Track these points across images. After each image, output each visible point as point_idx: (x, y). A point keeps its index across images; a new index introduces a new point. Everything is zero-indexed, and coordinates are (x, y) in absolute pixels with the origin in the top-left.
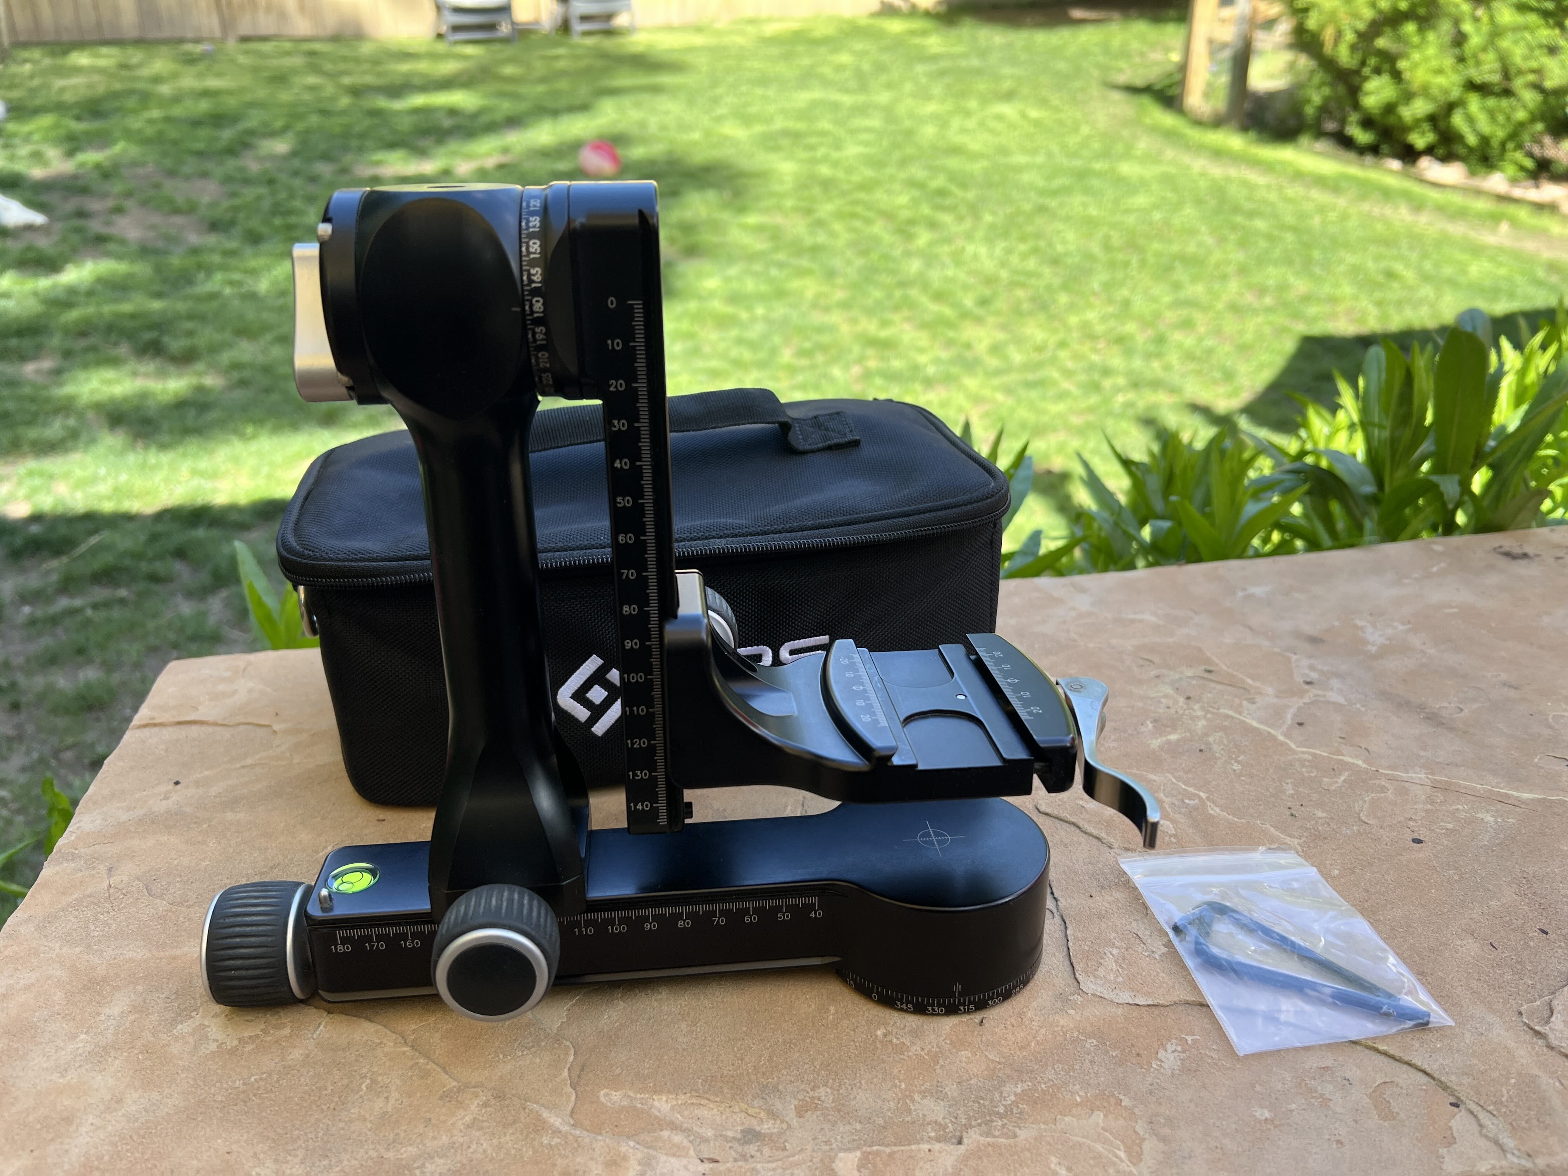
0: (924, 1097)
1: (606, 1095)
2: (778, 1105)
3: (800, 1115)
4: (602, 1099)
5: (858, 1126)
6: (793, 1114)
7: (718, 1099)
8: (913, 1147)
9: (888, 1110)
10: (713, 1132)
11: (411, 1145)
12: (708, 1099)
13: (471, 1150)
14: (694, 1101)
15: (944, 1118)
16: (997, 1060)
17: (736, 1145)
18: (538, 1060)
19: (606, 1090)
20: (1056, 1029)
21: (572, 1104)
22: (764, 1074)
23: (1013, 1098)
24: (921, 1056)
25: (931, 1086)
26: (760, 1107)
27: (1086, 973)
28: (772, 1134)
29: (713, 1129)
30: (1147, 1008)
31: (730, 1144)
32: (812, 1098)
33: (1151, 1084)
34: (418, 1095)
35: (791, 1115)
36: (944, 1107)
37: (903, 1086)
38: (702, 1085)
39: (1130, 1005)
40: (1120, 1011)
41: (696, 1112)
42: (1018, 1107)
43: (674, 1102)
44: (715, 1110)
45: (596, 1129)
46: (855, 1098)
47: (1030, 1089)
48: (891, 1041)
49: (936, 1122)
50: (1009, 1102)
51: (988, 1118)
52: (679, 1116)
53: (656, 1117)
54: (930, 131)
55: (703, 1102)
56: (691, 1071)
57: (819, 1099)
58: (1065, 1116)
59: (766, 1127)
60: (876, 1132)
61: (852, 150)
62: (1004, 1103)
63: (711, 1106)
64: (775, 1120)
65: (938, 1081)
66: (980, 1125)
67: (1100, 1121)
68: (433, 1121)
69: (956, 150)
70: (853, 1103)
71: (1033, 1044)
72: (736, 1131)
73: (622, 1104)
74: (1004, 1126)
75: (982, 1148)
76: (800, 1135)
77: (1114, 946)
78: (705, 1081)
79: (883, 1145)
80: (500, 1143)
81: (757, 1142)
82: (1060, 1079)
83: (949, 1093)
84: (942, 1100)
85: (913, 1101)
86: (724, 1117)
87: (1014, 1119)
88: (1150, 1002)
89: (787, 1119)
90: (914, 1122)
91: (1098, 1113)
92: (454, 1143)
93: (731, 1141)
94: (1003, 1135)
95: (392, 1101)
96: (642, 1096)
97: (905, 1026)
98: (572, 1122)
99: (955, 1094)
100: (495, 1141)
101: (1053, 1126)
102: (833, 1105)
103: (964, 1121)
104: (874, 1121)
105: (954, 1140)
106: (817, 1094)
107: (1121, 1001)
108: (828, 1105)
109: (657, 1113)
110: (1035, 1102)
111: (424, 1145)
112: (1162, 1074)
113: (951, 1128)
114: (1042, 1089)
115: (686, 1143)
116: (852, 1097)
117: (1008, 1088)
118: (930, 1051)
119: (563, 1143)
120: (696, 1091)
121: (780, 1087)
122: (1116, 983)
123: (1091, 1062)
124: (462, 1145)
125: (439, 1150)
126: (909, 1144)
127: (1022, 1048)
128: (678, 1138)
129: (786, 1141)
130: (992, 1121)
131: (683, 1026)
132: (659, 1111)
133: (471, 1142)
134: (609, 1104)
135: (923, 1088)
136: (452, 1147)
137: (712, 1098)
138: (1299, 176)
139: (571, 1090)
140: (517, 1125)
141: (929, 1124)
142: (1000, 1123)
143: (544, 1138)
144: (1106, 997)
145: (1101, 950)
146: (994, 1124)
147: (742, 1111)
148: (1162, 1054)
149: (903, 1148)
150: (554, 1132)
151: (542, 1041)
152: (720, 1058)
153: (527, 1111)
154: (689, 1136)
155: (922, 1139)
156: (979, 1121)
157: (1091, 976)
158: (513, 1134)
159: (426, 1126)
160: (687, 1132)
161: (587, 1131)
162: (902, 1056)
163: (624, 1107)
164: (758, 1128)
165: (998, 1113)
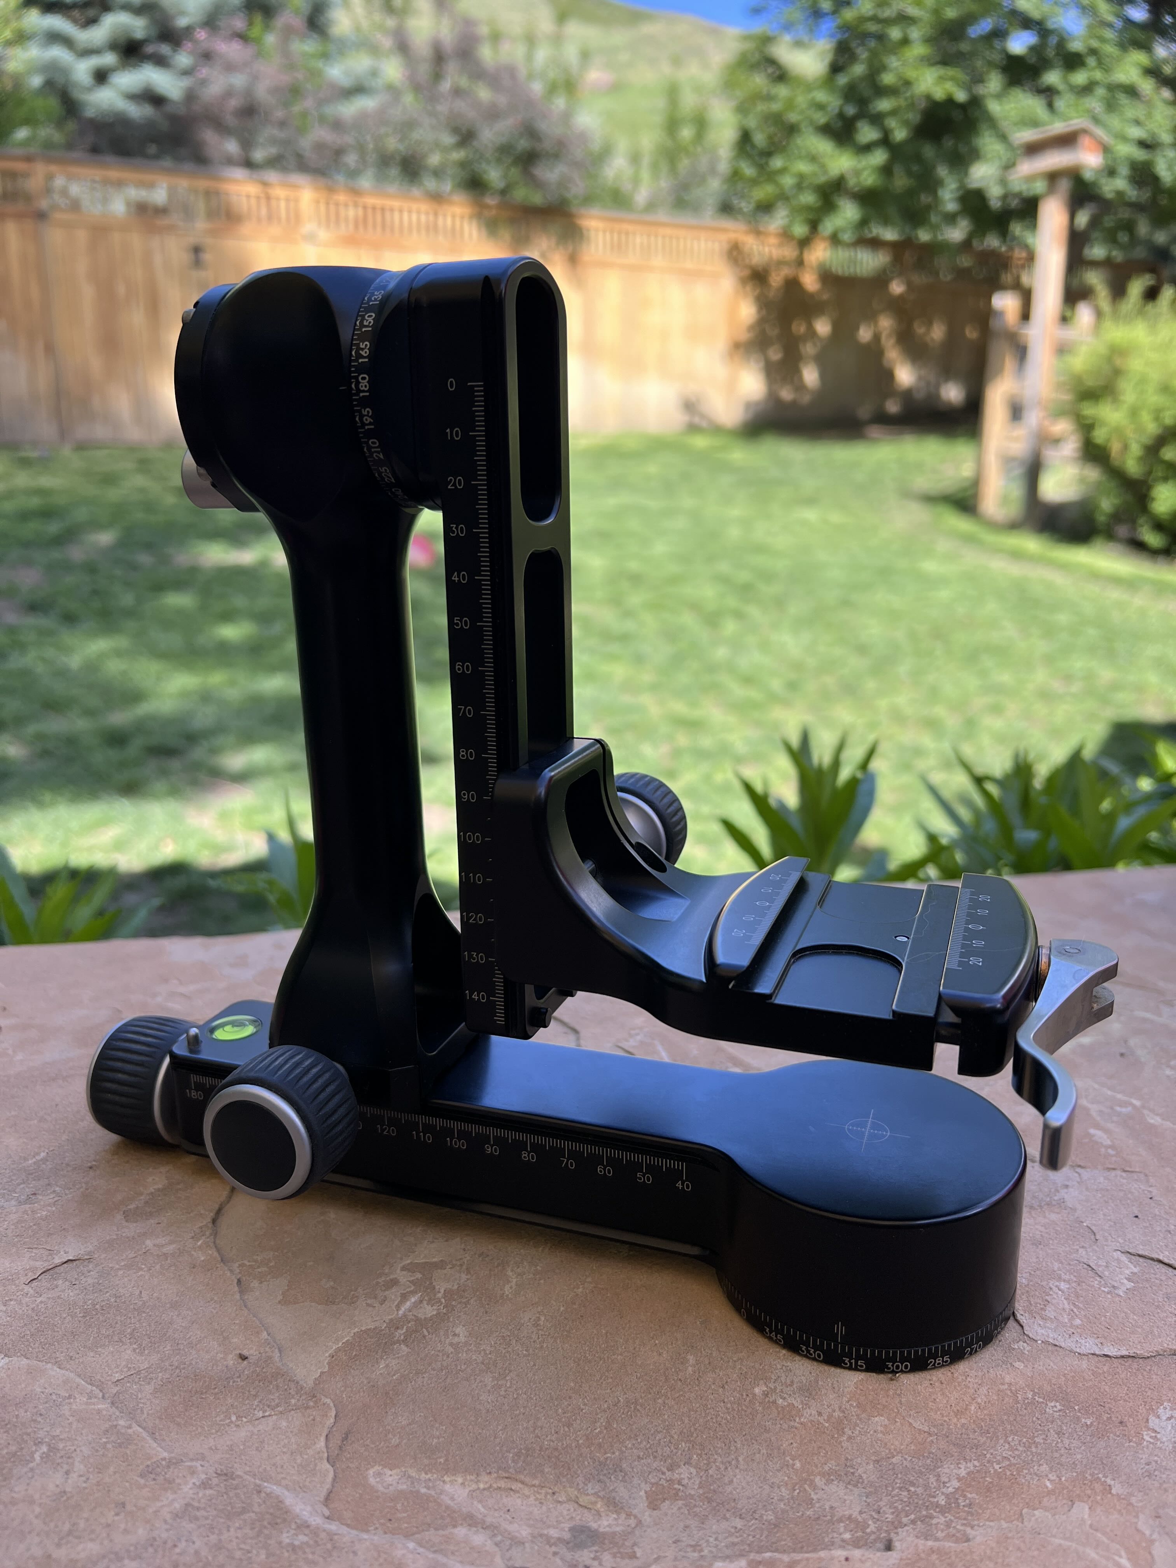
0: (829, 1482)
1: (379, 1474)
2: (622, 1492)
3: (653, 1505)
4: (372, 1481)
5: (739, 1523)
6: (643, 1504)
7: (536, 1482)
8: (822, 1554)
9: (781, 1500)
10: (529, 1530)
11: (92, 1540)
12: (522, 1483)
13: (177, 1550)
14: (502, 1484)
15: (861, 1513)
16: (926, 1429)
17: (563, 1550)
18: (284, 1424)
19: (377, 1468)
20: (1002, 1387)
21: (328, 1486)
22: (600, 1446)
23: (956, 1484)
24: (819, 1423)
25: (838, 1465)
26: (596, 1493)
27: (1030, 1312)
28: (614, 1533)
29: (530, 1526)
30: (1120, 1361)
31: (554, 1549)
32: (670, 1481)
33: (1148, 1464)
34: (112, 1469)
35: (640, 1505)
36: (859, 1495)
37: (798, 1465)
38: (513, 1461)
39: (1098, 1356)
40: (1084, 1364)
41: (505, 1500)
42: (965, 1496)
43: (474, 1486)
44: (532, 1498)
45: (361, 1524)
46: (731, 1482)
47: (978, 1471)
48: (774, 1402)
49: (850, 1518)
50: (951, 1490)
51: (924, 1513)
52: (480, 1506)
53: (448, 1507)
54: (734, 533)
55: (516, 1486)
56: (498, 1440)
57: (679, 1483)
58: (1034, 1509)
59: (606, 1523)
60: (766, 1533)
61: (660, 548)
62: (944, 1490)
63: (526, 1491)
64: (618, 1513)
65: (847, 1459)
66: (913, 1522)
67: (1086, 1517)
68: (129, 1507)
69: (761, 549)
70: (729, 1489)
71: (973, 1408)
72: (563, 1530)
73: (400, 1487)
74: (948, 1525)
75: (923, 1555)
76: (655, 1536)
77: (1060, 1279)
78: (518, 1454)
79: (776, 1551)
80: (220, 1540)
81: (593, 1545)
82: (1019, 1456)
83: (864, 1476)
84: (856, 1486)
85: (815, 1488)
86: (544, 1508)
87: (963, 1514)
88: (1125, 1353)
89: (635, 1512)
90: (818, 1518)
91: (1082, 1504)
92: (154, 1539)
93: (555, 1544)
94: (949, 1537)
95: (74, 1476)
96: (429, 1476)
97: (792, 1382)
98: (327, 1513)
99: (873, 1478)
100: (213, 1538)
101: (1020, 1524)
102: (701, 1491)
103: (890, 1517)
104: (761, 1516)
105: (880, 1545)
106: (676, 1476)
107: (1083, 1350)
108: (693, 1492)
109: (451, 1503)
110: (989, 1490)
111: (111, 1541)
112: (1160, 1448)
113: (872, 1527)
114: (996, 1470)
115: (489, 1546)
116: (726, 1480)
117: (947, 1469)
118: (830, 1416)
119: (311, 1542)
120: (505, 1470)
121: (624, 1466)
122: (1072, 1326)
123: (1058, 1434)
124: (165, 1543)
125: (132, 1548)
126: (815, 1550)
127: (957, 1414)
128: (479, 1539)
129: (635, 1544)
130: (931, 1517)
131: (488, 1380)
132: (452, 1499)
133: (179, 1540)
134: (381, 1488)
135: (826, 1468)
136: (152, 1545)
137: (527, 1480)
138: (1095, 576)
139: (328, 1466)
140: (246, 1516)
141: (840, 1520)
142: (942, 1520)
143: (285, 1535)
144: (1063, 1345)
145: (1044, 1283)
146: (934, 1521)
147: (569, 1500)
148: (1153, 1422)
149: (807, 1555)
150: (299, 1527)
151: (293, 1397)
152: (539, 1424)
153: (263, 1495)
154: (495, 1535)
155: (833, 1543)
156: (913, 1517)
157: (1038, 1317)
158: (240, 1528)
159: (117, 1514)
160: (492, 1529)
161: (348, 1526)
162: (792, 1423)
163: (401, 1492)
164: (594, 1525)
165: (938, 1505)
